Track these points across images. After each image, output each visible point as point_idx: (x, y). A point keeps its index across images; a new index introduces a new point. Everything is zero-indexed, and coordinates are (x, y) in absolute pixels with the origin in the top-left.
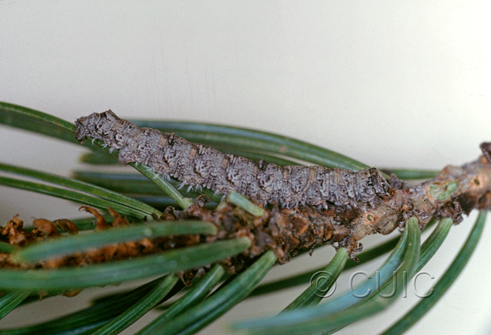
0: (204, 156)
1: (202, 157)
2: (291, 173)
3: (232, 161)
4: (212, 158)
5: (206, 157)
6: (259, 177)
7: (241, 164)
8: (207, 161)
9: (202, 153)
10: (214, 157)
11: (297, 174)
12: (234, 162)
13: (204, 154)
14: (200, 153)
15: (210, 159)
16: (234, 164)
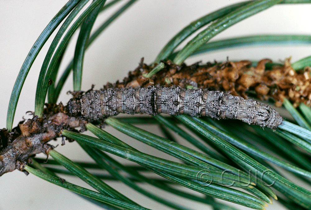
0: (198, 95)
1: (199, 94)
2: (133, 94)
3: (178, 95)
4: (193, 95)
5: (197, 95)
6: (156, 89)
7: (172, 95)
8: (195, 93)
9: (199, 96)
10: (191, 96)
11: (129, 95)
12: (177, 94)
13: (198, 96)
14: (201, 96)
15: (194, 95)
16: (176, 94)
